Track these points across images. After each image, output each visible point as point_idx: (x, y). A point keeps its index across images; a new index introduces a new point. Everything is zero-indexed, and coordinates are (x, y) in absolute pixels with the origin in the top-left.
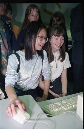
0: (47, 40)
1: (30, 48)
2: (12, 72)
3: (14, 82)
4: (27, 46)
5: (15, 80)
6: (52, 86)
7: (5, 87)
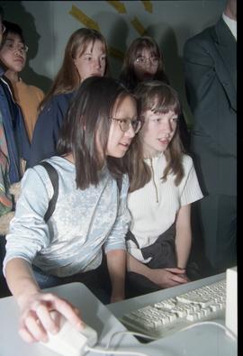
0: (139, 127)
1: (91, 154)
2: (30, 220)
3: (32, 249)
4: (81, 147)
5: (36, 245)
6: (150, 259)
7: (5, 263)
